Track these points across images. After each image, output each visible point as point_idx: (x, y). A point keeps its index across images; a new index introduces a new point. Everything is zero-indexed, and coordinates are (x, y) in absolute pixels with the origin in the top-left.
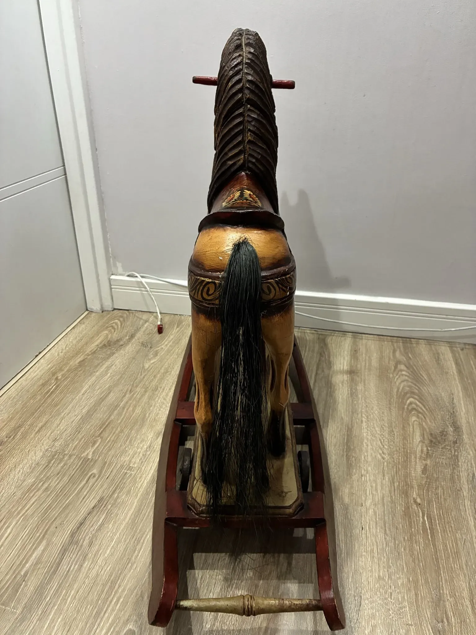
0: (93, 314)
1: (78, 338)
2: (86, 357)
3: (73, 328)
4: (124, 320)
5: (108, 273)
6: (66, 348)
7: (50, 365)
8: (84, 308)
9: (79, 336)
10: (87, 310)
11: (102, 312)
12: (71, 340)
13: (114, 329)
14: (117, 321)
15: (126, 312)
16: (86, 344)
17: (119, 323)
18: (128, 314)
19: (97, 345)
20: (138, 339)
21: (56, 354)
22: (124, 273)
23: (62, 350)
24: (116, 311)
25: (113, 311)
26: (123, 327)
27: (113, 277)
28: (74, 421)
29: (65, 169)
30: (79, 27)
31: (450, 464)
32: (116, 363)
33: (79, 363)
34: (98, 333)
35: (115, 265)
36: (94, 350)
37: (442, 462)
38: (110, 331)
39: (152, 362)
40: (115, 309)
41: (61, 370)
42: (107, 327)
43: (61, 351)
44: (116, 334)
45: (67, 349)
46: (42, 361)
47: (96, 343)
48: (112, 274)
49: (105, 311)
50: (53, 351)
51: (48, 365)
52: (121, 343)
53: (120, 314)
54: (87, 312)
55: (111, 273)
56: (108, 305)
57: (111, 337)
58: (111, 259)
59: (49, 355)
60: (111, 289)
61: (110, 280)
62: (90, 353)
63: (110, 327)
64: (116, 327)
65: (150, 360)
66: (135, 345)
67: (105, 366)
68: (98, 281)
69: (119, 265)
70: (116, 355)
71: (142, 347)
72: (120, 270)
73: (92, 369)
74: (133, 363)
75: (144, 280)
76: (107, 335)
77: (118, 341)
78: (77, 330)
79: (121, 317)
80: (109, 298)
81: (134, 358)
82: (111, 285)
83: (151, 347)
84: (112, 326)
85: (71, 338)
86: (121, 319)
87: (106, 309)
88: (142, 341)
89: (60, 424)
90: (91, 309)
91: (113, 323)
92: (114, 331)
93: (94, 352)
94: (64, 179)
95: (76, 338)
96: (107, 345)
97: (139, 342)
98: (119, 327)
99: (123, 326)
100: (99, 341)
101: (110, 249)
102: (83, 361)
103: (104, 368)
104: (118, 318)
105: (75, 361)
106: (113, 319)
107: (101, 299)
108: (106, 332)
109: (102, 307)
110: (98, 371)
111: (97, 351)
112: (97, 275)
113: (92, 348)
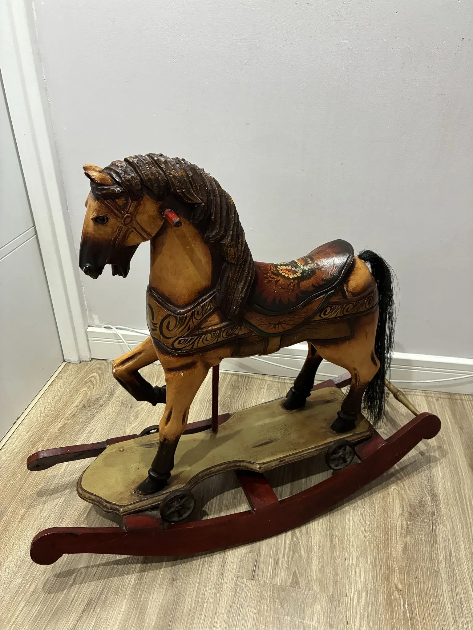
0: (71, 366)
1: (57, 398)
2: (66, 421)
3: (51, 384)
4: (103, 373)
5: (84, 325)
6: (44, 411)
7: (29, 434)
8: (62, 358)
9: (57, 395)
10: (64, 361)
11: (80, 363)
12: (49, 401)
13: (93, 385)
14: (95, 374)
15: (103, 361)
16: (65, 404)
17: (97, 376)
18: (106, 364)
19: (77, 406)
20: (118, 397)
21: (35, 419)
22: (101, 324)
23: (41, 413)
24: (94, 361)
25: (90, 361)
26: (102, 382)
27: (90, 329)
28: (57, 506)
29: (35, 229)
30: (44, 88)
31: (428, 540)
32: (97, 429)
33: (59, 430)
34: (77, 390)
35: (91, 317)
36: (74, 413)
37: (421, 539)
38: (89, 387)
39: (133, 425)
40: (92, 359)
41: (41, 439)
42: (86, 383)
43: (39, 415)
44: (96, 391)
45: (46, 411)
46: (20, 428)
47: (76, 403)
48: (89, 326)
49: (83, 361)
50: (31, 415)
51: (27, 433)
52: (101, 402)
53: (98, 365)
54: (64, 364)
55: (87, 325)
56: (86, 356)
57: (91, 396)
58: (87, 312)
59: (27, 420)
60: (88, 340)
61: (86, 332)
62: (69, 417)
63: (88, 382)
64: (95, 382)
65: (131, 423)
66: (115, 405)
67: (86, 433)
68: (75, 334)
69: (95, 317)
70: (96, 418)
71: (123, 407)
72: (97, 322)
73: (73, 437)
74: (114, 428)
75: (120, 332)
76: (86, 393)
77: (97, 400)
78: (55, 387)
79: (100, 368)
80: (87, 349)
81: (115, 422)
82: (87, 337)
83: (131, 407)
84: (91, 381)
85: (50, 398)
86: (100, 372)
87: (84, 360)
88: (122, 400)
89: (43, 509)
90: (68, 360)
91: (92, 377)
92: (94, 388)
93: (74, 416)
94: (36, 239)
95: (55, 397)
96: (86, 405)
97: (119, 401)
98: (98, 381)
99: (102, 380)
100: (78, 400)
101: (86, 302)
102: (62, 427)
103: (85, 435)
104: (96, 370)
105: (55, 427)
106: (91, 371)
107: (78, 350)
108: (85, 389)
109: (79, 358)
110: (79, 440)
111: (77, 414)
112: (74, 329)
113: (72, 410)
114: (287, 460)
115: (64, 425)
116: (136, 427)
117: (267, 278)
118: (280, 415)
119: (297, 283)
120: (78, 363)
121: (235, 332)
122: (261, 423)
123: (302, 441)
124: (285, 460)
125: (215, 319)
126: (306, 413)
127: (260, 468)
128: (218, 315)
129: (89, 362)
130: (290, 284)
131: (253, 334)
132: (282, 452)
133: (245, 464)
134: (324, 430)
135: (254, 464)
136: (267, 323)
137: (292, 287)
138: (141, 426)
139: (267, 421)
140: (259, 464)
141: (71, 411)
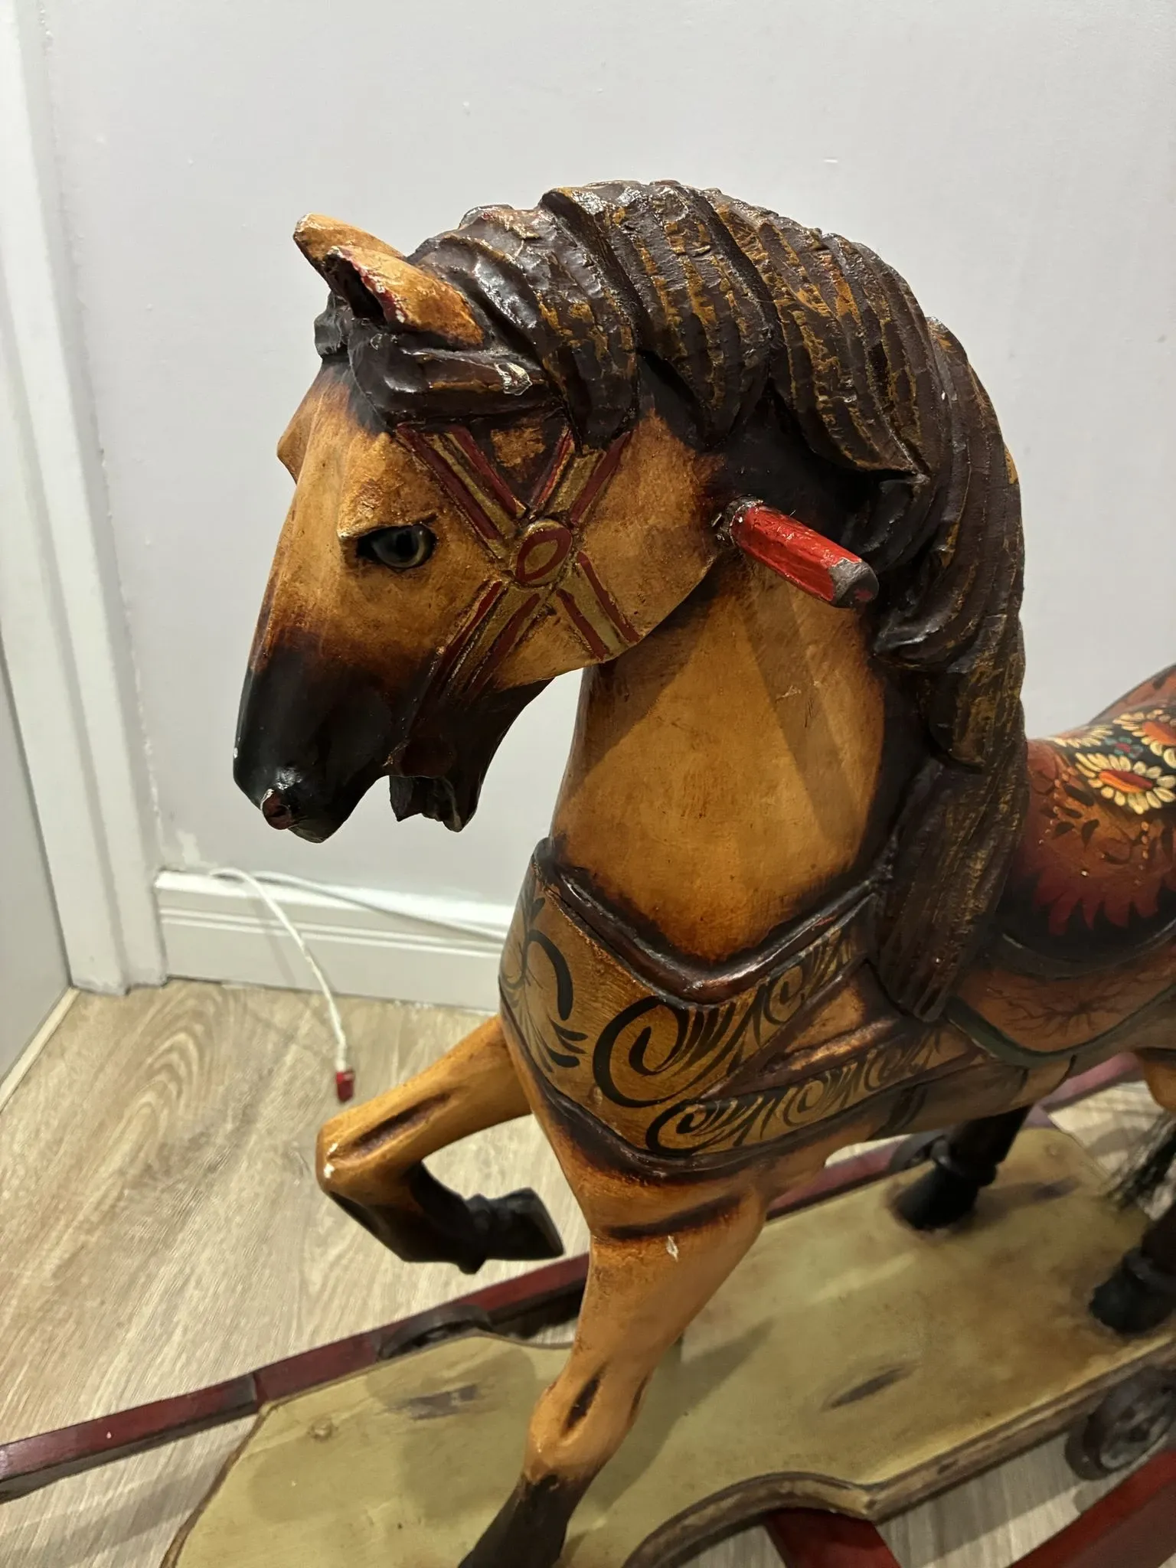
0: (97, 1004)
1: (46, 1135)
2: (82, 1238)
3: (25, 1079)
4: (209, 1033)
5: (149, 868)
8: (61, 978)
9: (48, 1124)
10: (70, 983)
11: (128, 991)
12: (17, 1148)
13: (178, 1080)
14: (182, 1037)
15: (210, 988)
16: (78, 1164)
17: (192, 1048)
18: (219, 999)
19: (121, 1172)
20: (270, 1132)
22: (204, 864)
24: (175, 985)
25: (164, 985)
26: (209, 1072)
27: (166, 881)
32: (198, 1271)
33: (55, 1276)
34: (117, 1107)
35: (172, 841)
36: (109, 1201)
38: (163, 1092)
39: (333, 1252)
40: (170, 979)
42: (152, 1073)
44: (187, 1106)
47: (116, 1161)
48: (164, 869)
49: (138, 986)
52: (209, 1155)
53: (191, 1003)
54: (70, 996)
55: (157, 867)
56: (148, 966)
57: (171, 1126)
58: (159, 821)
60: (158, 918)
61: (154, 893)
62: (95, 1218)
63: (159, 1071)
64: (182, 1071)
65: (323, 1242)
66: (259, 1166)
67: (157, 1289)
69: (186, 838)
70: (196, 1222)
71: (288, 1176)
72: (191, 854)
73: (108, 1307)
74: (264, 1266)
75: (271, 895)
76: (154, 1116)
77: (197, 1143)
78: (37, 1095)
79: (198, 1015)
80: (152, 947)
81: (264, 1239)
82: (156, 906)
84: (169, 1067)
86: (199, 1028)
87: (141, 980)
88: (287, 1144)
90: (87, 984)
91: (170, 1050)
92: (179, 1093)
93: (110, 1215)
95: (38, 1132)
96: (156, 1166)
97: (275, 1149)
98: (195, 1068)
99: (207, 1063)
100: (126, 1147)
101: (154, 790)
102: (69, 1263)
103: (156, 1299)
104: (182, 1023)
105: (41, 1263)
106: (169, 1026)
107: (121, 952)
108: (149, 1097)
109: (125, 975)
110: (135, 1320)
111: (122, 1204)
112: (109, 882)
113: (104, 1188)
114: (962, 1462)
115: (74, 1256)
116: (344, 1262)
117: (1054, 816)
118: (897, 1251)
119: (1164, 833)
120: (121, 992)
121: (913, 1059)
122: (833, 1290)
123: (1002, 1372)
124: (954, 1463)
125: (847, 1009)
126: (985, 1242)
127: (870, 1505)
128: (859, 994)
129: (161, 991)
130: (1138, 841)
131: (979, 1060)
132: (940, 1425)
133: (810, 1487)
134: (1065, 1322)
135: (846, 1488)
136: (1041, 1011)
137: (1145, 855)
138: (360, 1257)
139: (855, 1280)
140: (868, 1488)
141: (98, 1195)
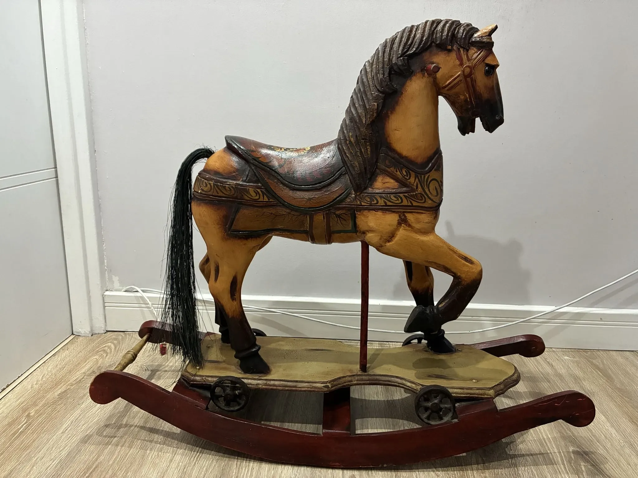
0: (81, 338)
1: (59, 366)
2: (69, 387)
3: (54, 355)
4: (119, 343)
5: (102, 288)
6: (42, 378)
7: (19, 401)
8: (70, 330)
9: (60, 364)
10: (73, 334)
11: (92, 335)
12: (49, 369)
13: (107, 353)
14: (109, 344)
15: (121, 333)
16: (70, 372)
17: (113, 346)
18: (124, 335)
19: (84, 373)
20: (136, 363)
21: (30, 386)
22: (121, 288)
23: (37, 381)
24: (109, 333)
26: (118, 351)
27: (107, 293)
28: (49, 468)
29: (56, 171)
31: (510, 474)
33: (58, 395)
34: (85, 359)
35: (110, 279)
36: (79, 379)
37: (501, 473)
38: (101, 356)
40: (107, 331)
41: (35, 404)
42: (98, 352)
43: (35, 383)
44: (109, 358)
45: (44, 379)
46: (9, 395)
47: (83, 370)
48: (107, 290)
49: (96, 334)
50: (24, 383)
51: (18, 400)
53: (114, 337)
54: (72, 337)
55: (105, 289)
56: (99, 326)
57: (103, 363)
58: (106, 273)
59: (19, 388)
60: (104, 307)
61: (103, 297)
62: (74, 383)
63: (100, 351)
64: (109, 351)
68: (89, 298)
69: (115, 279)
71: (141, 371)
72: (117, 285)
73: (76, 401)
75: (146, 295)
76: (97, 361)
77: (111, 366)
78: (58, 358)
79: (115, 339)
80: (102, 318)
82: (104, 303)
83: (152, 371)
84: (104, 350)
85: (50, 367)
86: (115, 342)
87: (97, 332)
88: (141, 365)
89: (30, 472)
90: (78, 333)
91: (105, 347)
92: (107, 356)
94: (55, 182)
95: (57, 366)
96: (96, 371)
97: (138, 366)
98: (113, 350)
99: (117, 348)
100: (87, 368)
101: (106, 261)
102: (64, 392)
104: (110, 341)
105: (54, 393)
106: (106, 342)
107: (91, 320)
108: (97, 357)
109: (92, 330)
110: (84, 403)
111: (83, 379)
112: (89, 292)
113: (78, 377)
115: (65, 391)
120: (90, 335)
129: (104, 334)
141: (75, 378)
